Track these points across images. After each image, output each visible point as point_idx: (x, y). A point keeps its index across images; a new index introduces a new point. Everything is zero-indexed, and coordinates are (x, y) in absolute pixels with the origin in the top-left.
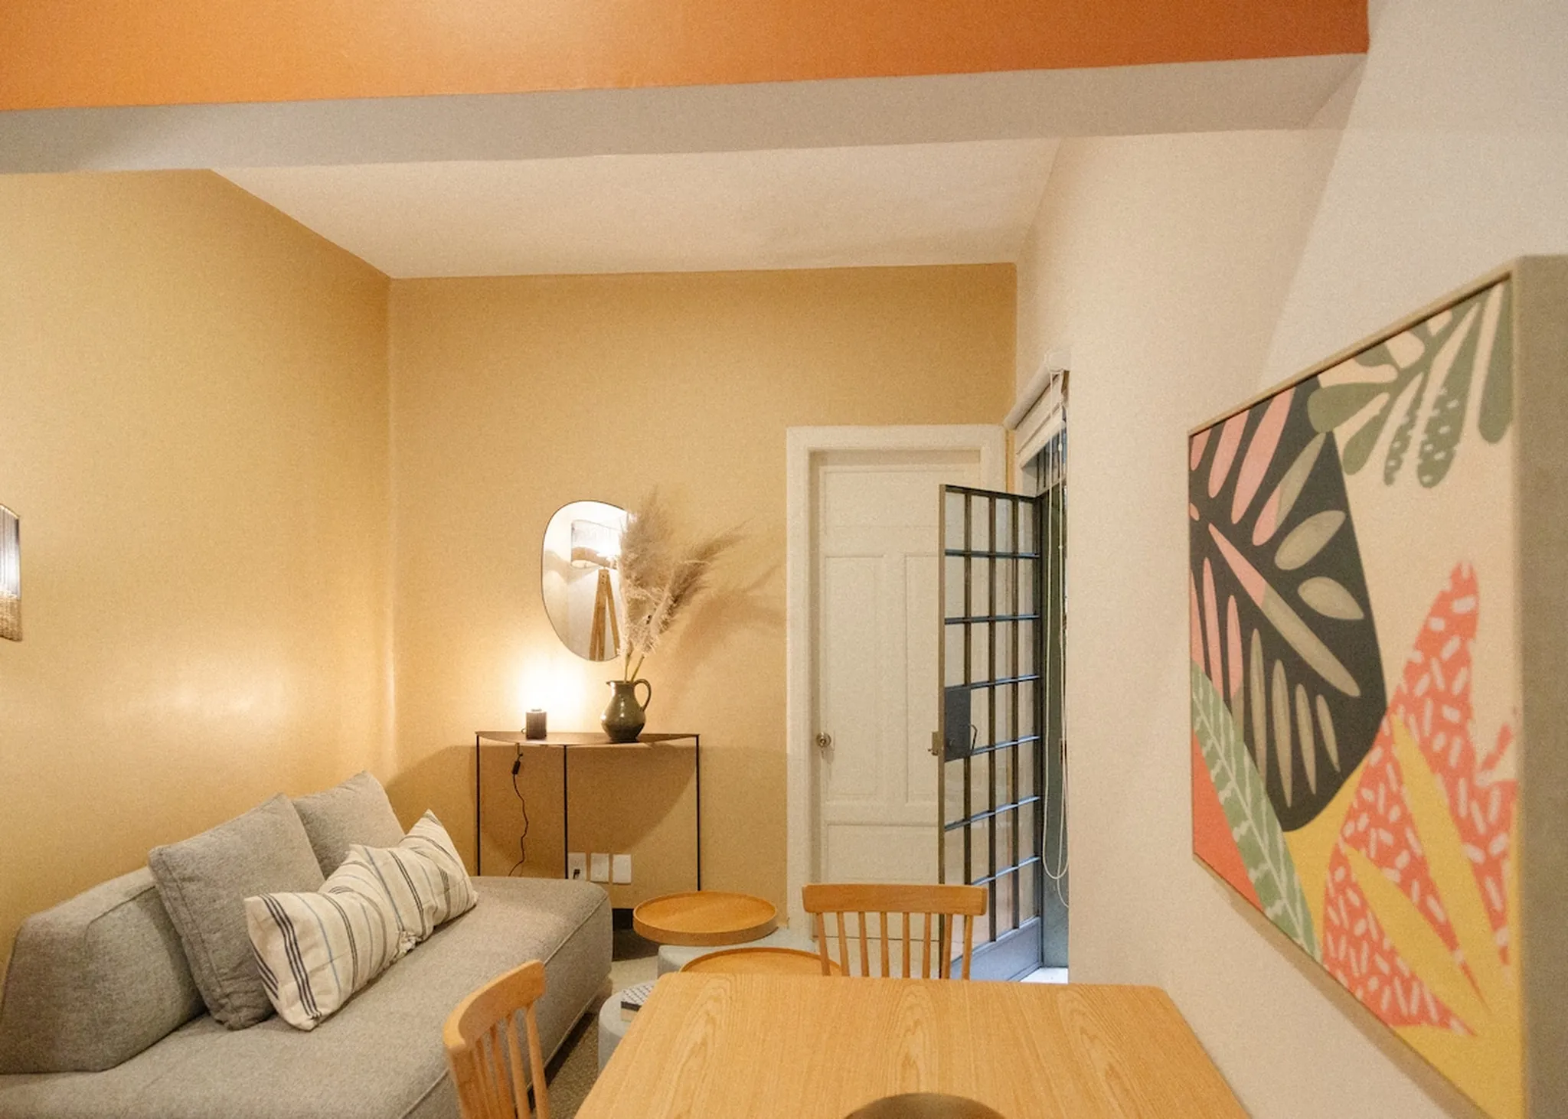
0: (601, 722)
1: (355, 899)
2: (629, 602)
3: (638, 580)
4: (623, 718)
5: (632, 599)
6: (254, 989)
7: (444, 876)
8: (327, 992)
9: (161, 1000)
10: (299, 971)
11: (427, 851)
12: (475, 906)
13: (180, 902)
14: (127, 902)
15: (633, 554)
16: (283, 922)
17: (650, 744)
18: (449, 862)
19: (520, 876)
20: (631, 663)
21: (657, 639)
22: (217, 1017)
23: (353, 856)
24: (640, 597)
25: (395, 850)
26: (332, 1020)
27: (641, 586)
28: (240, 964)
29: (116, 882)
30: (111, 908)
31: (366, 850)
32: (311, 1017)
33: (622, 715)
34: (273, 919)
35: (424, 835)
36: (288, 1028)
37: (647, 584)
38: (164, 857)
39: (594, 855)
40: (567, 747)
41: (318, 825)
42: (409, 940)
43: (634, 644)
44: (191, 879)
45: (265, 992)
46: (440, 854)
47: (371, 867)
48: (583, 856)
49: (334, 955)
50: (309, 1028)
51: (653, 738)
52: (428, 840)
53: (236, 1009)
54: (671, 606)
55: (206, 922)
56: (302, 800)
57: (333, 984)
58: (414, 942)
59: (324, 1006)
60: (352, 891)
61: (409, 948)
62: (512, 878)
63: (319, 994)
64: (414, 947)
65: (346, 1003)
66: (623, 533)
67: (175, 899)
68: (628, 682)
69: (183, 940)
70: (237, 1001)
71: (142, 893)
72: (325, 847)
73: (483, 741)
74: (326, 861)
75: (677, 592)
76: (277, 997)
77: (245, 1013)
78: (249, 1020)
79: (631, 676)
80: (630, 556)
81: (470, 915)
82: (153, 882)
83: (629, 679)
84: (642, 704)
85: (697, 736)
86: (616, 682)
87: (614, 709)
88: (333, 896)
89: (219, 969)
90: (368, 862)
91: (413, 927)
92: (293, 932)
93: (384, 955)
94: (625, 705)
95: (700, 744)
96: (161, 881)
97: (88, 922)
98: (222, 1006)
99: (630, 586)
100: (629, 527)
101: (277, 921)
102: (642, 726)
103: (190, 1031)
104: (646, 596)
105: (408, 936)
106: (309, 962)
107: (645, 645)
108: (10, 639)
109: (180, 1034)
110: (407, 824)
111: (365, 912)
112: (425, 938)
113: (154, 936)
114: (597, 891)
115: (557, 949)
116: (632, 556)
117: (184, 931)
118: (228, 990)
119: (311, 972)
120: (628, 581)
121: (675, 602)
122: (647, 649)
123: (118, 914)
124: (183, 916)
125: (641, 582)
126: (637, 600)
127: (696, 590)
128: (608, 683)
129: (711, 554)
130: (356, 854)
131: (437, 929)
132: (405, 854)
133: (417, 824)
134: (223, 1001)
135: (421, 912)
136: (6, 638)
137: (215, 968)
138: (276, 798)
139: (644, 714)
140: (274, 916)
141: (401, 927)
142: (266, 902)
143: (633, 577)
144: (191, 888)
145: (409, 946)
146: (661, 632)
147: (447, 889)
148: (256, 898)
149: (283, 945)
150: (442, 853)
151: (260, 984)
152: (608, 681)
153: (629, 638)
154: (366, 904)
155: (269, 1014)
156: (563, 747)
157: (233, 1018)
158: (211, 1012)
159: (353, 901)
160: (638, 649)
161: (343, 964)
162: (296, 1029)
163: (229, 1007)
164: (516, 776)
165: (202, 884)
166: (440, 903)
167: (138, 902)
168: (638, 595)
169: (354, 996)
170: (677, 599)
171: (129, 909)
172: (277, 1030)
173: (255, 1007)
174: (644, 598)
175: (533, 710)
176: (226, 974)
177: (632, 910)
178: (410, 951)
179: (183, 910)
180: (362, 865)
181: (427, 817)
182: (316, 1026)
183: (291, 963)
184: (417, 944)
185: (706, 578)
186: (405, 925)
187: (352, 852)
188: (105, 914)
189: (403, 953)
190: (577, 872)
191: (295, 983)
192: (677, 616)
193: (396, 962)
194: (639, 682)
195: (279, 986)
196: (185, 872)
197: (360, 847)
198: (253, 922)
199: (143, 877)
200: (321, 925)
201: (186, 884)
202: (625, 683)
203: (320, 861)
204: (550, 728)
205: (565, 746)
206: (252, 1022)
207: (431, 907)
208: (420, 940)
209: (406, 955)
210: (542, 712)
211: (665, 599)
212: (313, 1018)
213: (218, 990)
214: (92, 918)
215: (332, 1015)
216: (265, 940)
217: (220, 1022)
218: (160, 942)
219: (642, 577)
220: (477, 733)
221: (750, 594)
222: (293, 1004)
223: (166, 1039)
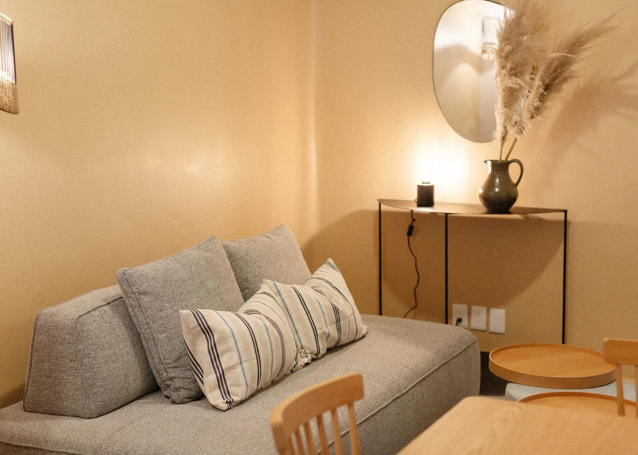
0: (478, 195)
1: (261, 319)
2: (504, 91)
3: (511, 70)
4: (497, 193)
5: (507, 88)
6: (189, 377)
7: (336, 310)
8: (238, 385)
9: (127, 376)
10: (218, 367)
11: (324, 290)
12: (364, 337)
13: (137, 309)
14: (105, 305)
15: (508, 47)
16: (207, 331)
17: (523, 216)
18: (342, 300)
19: (414, 319)
20: (505, 144)
21: (529, 125)
22: (165, 393)
23: (264, 288)
24: (513, 86)
25: (298, 287)
26: (242, 406)
27: (515, 75)
28: (179, 358)
29: (98, 292)
30: (93, 308)
31: (275, 284)
32: (226, 401)
33: (497, 190)
34: (199, 328)
35: (325, 278)
36: (211, 407)
37: (522, 74)
38: (126, 275)
39: (474, 308)
40: (448, 215)
41: (241, 263)
42: (307, 356)
43: (508, 128)
44: (145, 293)
45: (196, 380)
46: (334, 293)
47: (278, 299)
48: (464, 307)
49: (243, 359)
50: (224, 409)
51: (524, 211)
52: (327, 282)
53: (177, 389)
54: (542, 94)
55: (155, 325)
56: (229, 243)
57: (242, 381)
58: (310, 358)
59: (236, 395)
60: (260, 313)
61: (306, 362)
62: (405, 320)
63: (233, 385)
64: (310, 362)
65: (252, 396)
66: (501, 28)
67: (135, 306)
68: (502, 161)
69: (142, 335)
70: (178, 383)
71: (115, 300)
72: (246, 280)
73: (384, 208)
74: (247, 291)
75: (547, 81)
76: (202, 382)
77: (183, 393)
78: (186, 398)
79: (506, 156)
80: (506, 48)
81: (358, 344)
82: (120, 294)
83: (503, 159)
84: (515, 181)
85: (565, 212)
86: (492, 161)
87: (490, 184)
88: (245, 316)
89: (164, 360)
90: (276, 294)
91: (310, 346)
92: (213, 338)
93: (283, 364)
94: (500, 182)
95: (568, 218)
96: (125, 292)
97: (77, 316)
98: (169, 386)
99: (505, 75)
100: (507, 21)
101: (202, 329)
102: (514, 199)
103: (146, 400)
104: (519, 84)
105: (305, 353)
106: (225, 361)
107: (518, 129)
108: (9, 112)
109: (141, 401)
110: (313, 269)
111: (267, 330)
112: (319, 356)
113: (122, 332)
114: (469, 336)
115: (424, 377)
116: (508, 48)
117: (142, 329)
118: (171, 375)
119: (225, 369)
120: (504, 71)
121: (545, 90)
122: (520, 132)
123: (97, 313)
124: (140, 319)
125: (515, 72)
126: (511, 88)
127: (565, 79)
128: (486, 162)
129: (580, 46)
130: (266, 286)
131: (330, 351)
132: (306, 291)
133: (320, 269)
134: (169, 383)
135: (316, 336)
136: (6, 112)
137: (162, 358)
138: (209, 240)
139: (517, 190)
140: (200, 326)
141: (299, 346)
142: (194, 315)
143: (508, 67)
144: (145, 299)
145: (306, 360)
146: (532, 117)
147: (338, 321)
148: (188, 311)
149: (207, 347)
150: (336, 292)
151: (193, 375)
152: (486, 160)
153: (503, 123)
154: (268, 324)
155: (200, 396)
156: (444, 215)
157: (175, 396)
158: (162, 389)
159: (259, 321)
160: (512, 132)
161: (250, 366)
162: (215, 408)
163: (172, 387)
164: (410, 237)
165: (152, 298)
166: (332, 330)
167: (112, 306)
168: (513, 84)
169: (259, 391)
170: (547, 88)
171: (105, 311)
172: (203, 407)
173: (189, 390)
174: (517, 86)
175: (423, 183)
176: (169, 364)
177: (489, 353)
178: (307, 364)
179: (140, 314)
180: (269, 295)
181: (329, 264)
182: (229, 409)
183: (212, 360)
184: (313, 360)
185: (576, 67)
186: (303, 344)
187: (264, 285)
188: (89, 312)
189: (301, 365)
190: (459, 320)
191: (215, 375)
192: (548, 104)
193: (296, 371)
194: (513, 161)
195: (204, 375)
196: (140, 288)
197: (269, 281)
198: (185, 328)
199: (115, 291)
200: (234, 337)
201: (142, 297)
202: (499, 162)
203: (242, 291)
204: (437, 198)
205: (447, 214)
206: (188, 400)
207: (324, 333)
208: (315, 357)
209: (304, 367)
210: (431, 184)
211: (536, 88)
212: (227, 402)
213: (165, 374)
214: (80, 314)
215: (242, 402)
216: (194, 342)
217: (167, 397)
218: (126, 335)
219: (517, 67)
220: (379, 200)
221: (621, 83)
222: (214, 390)
223: (131, 404)
